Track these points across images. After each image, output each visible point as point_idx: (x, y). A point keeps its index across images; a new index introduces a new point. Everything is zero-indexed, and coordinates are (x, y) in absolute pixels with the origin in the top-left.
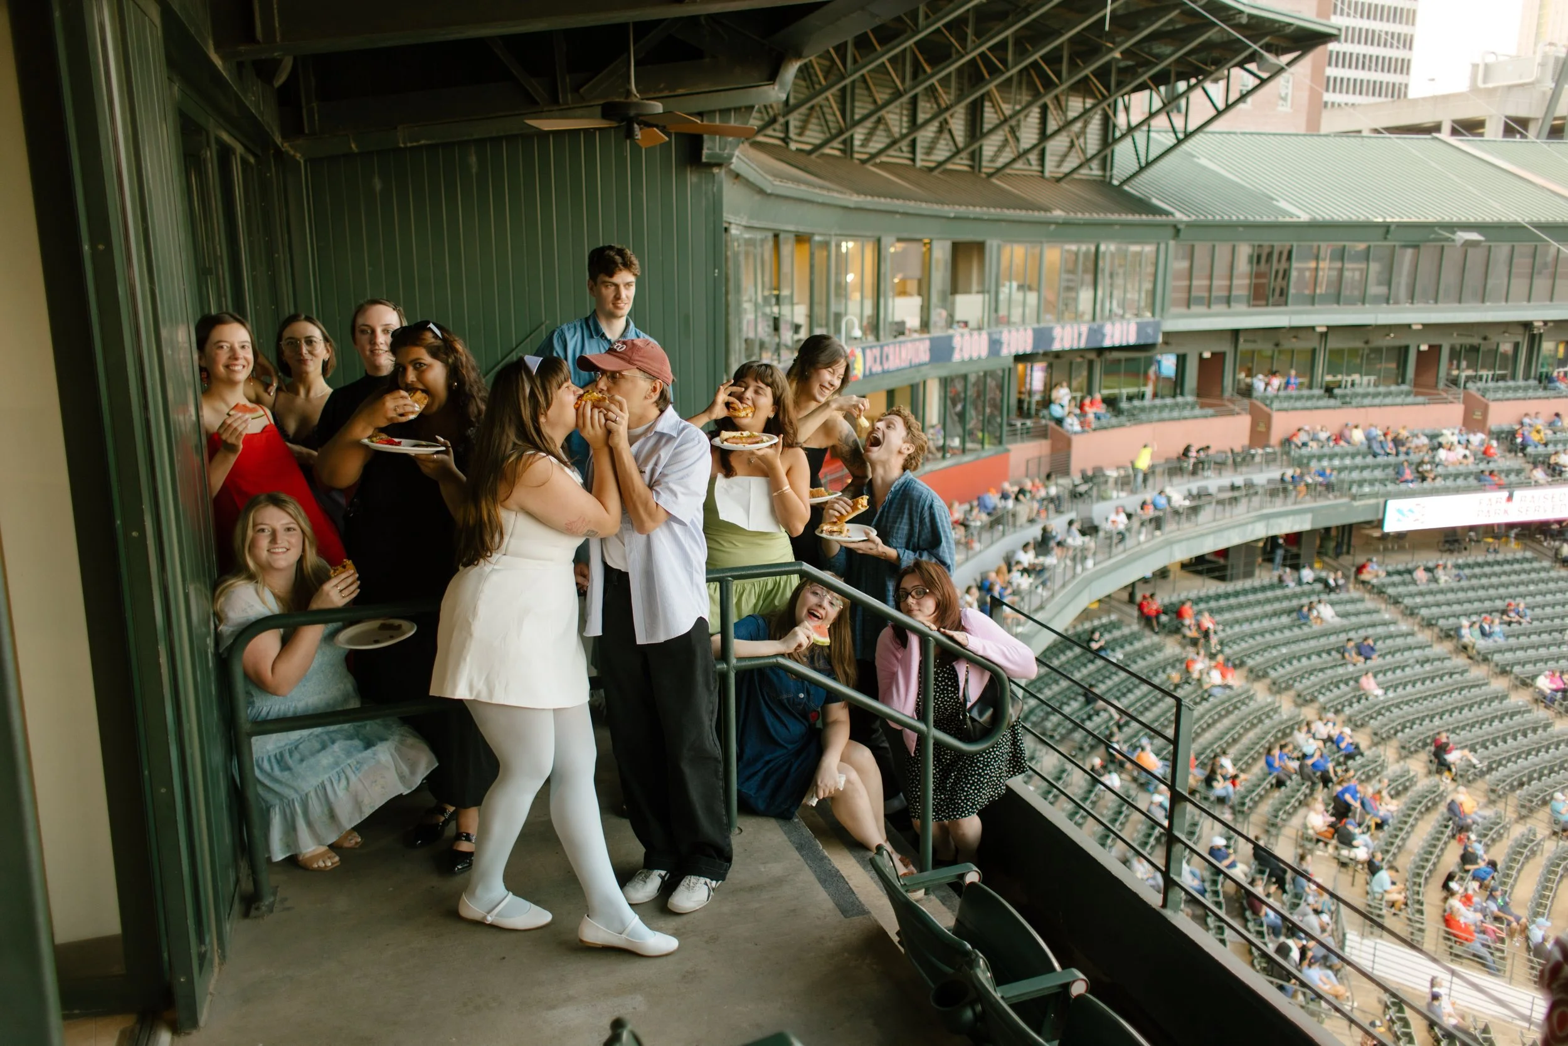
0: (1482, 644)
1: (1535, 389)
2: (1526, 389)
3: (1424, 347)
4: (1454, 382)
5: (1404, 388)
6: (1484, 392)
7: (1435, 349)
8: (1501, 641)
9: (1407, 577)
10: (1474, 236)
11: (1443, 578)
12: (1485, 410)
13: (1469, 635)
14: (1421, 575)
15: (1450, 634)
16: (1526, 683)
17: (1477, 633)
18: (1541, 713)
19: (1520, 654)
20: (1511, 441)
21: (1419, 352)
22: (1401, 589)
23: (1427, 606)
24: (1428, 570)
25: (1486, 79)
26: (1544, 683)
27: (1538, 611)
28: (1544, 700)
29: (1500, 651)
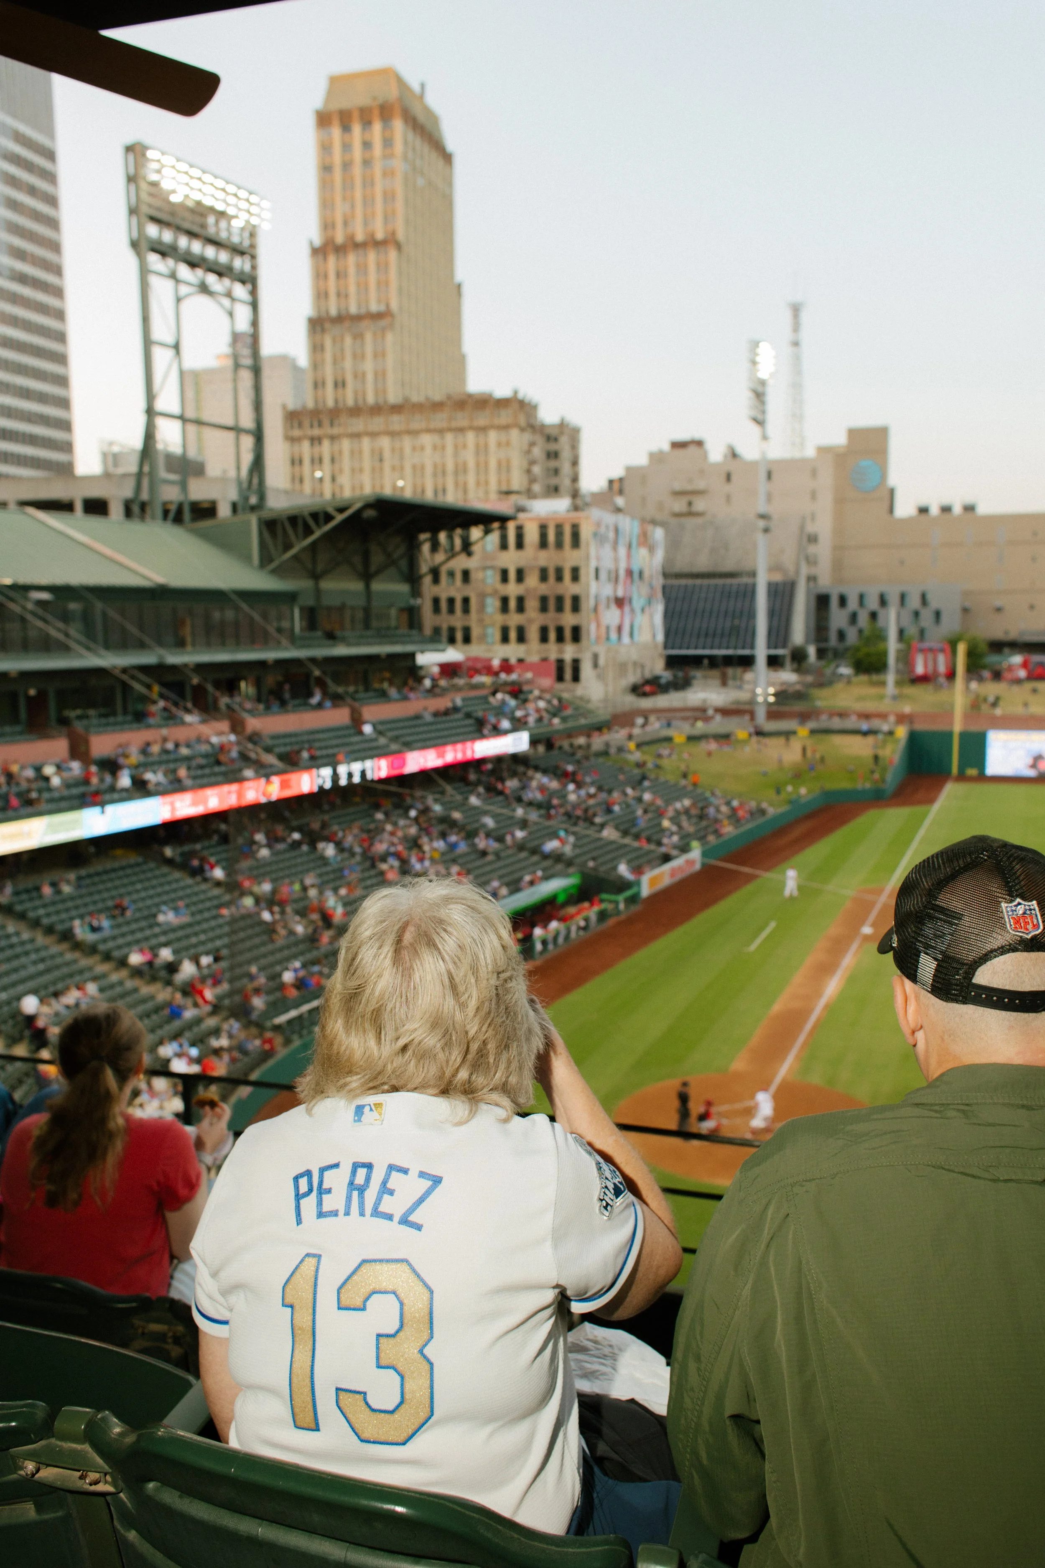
0: (91, 937)
1: (131, 722)
2: (124, 723)
3: (32, 692)
4: (64, 722)
5: (18, 728)
6: (87, 729)
7: (42, 695)
8: (107, 933)
9: (34, 894)
10: (45, 596)
11: (67, 889)
12: (87, 742)
13: (80, 931)
14: (47, 890)
15: (67, 936)
16: (123, 963)
17: (87, 928)
18: (130, 984)
19: (120, 941)
20: (111, 766)
21: (29, 699)
22: (28, 905)
23: (48, 915)
24: (54, 885)
25: (116, 464)
26: (135, 959)
27: (141, 905)
28: (137, 972)
29: (105, 941)
